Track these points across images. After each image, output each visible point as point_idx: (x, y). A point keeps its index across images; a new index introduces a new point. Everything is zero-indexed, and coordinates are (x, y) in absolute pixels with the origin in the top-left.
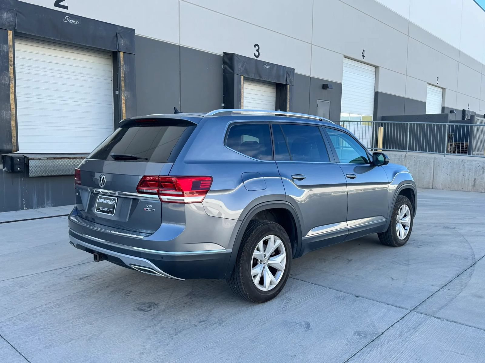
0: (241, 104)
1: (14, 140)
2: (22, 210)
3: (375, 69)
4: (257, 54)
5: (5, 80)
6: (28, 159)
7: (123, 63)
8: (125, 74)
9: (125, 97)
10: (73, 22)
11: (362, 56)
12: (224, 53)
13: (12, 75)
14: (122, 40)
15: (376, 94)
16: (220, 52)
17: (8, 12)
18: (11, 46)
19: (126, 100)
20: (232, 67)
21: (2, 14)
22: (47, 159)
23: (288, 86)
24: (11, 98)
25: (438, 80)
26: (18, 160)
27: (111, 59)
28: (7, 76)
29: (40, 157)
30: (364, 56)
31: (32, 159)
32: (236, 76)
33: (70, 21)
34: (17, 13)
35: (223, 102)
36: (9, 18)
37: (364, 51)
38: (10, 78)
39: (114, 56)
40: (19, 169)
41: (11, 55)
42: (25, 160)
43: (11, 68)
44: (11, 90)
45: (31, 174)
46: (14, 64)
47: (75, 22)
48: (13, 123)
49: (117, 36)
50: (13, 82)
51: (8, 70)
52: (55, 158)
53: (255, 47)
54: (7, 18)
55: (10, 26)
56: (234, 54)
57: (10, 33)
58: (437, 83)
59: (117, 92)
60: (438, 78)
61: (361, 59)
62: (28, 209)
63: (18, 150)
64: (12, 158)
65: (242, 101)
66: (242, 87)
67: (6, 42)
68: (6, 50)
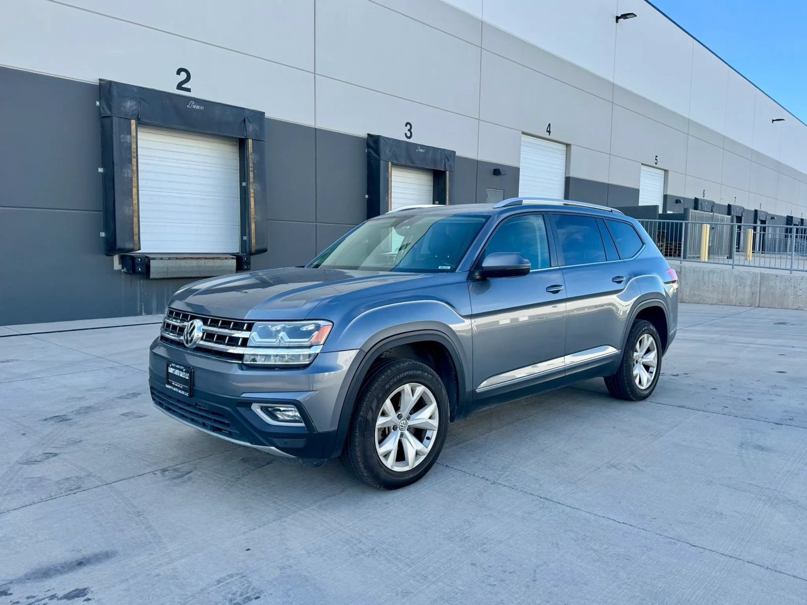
0: (388, 195)
1: (136, 238)
2: (141, 315)
3: (565, 148)
4: (409, 135)
5: (128, 173)
6: (149, 259)
7: (252, 151)
8: (253, 163)
9: (254, 190)
10: (198, 107)
11: (547, 131)
12: (368, 134)
13: (135, 168)
14: (251, 126)
15: (568, 180)
16: (362, 133)
17: (131, 100)
18: (134, 136)
19: (254, 193)
20: (377, 152)
21: (126, 102)
22: (169, 259)
23: (448, 172)
24: (133, 193)
25: (656, 159)
26: (139, 260)
27: (237, 145)
28: (130, 169)
29: (162, 256)
30: (549, 132)
31: (153, 259)
32: (382, 163)
33: (194, 107)
34: (141, 101)
35: (366, 193)
36: (132, 106)
37: (549, 125)
38: (132, 170)
39: (242, 144)
40: (140, 269)
41: (134, 146)
42: (146, 261)
43: (134, 160)
44: (133, 184)
45: (152, 276)
46: (137, 156)
47: (200, 108)
48: (135, 220)
49: (244, 120)
50: (136, 175)
51: (130, 161)
52: (177, 258)
53: (406, 126)
54: (130, 107)
55: (133, 115)
56: (379, 136)
57: (133, 122)
58: (656, 164)
59: (244, 184)
60: (657, 156)
61: (546, 135)
62: (147, 314)
63: (140, 249)
64: (133, 259)
65: (390, 192)
66: (390, 174)
67: (130, 133)
68: (129, 141)
